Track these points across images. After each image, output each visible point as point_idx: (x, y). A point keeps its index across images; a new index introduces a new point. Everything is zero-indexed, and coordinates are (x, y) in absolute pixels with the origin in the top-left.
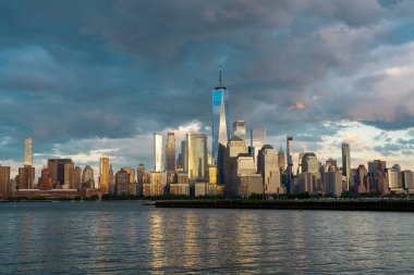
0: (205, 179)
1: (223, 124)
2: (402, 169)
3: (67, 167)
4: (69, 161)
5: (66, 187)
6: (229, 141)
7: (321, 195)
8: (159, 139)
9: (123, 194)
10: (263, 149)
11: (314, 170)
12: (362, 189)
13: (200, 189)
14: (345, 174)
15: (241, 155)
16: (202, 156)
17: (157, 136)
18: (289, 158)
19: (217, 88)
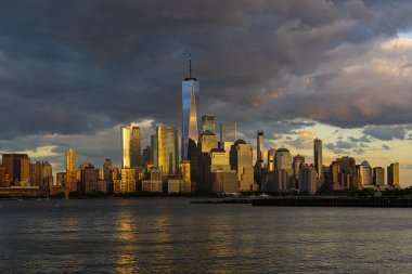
1: (193, 119)
2: (373, 167)
3: (23, 162)
4: (25, 156)
5: (25, 184)
6: (200, 136)
7: (295, 193)
10: (236, 144)
12: (336, 186)
13: (174, 186)
15: (213, 150)
16: (173, 151)
17: (124, 129)
18: (259, 154)
19: (186, 79)
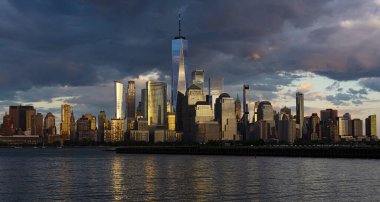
0: (164, 126)
1: (182, 73)
2: (352, 118)
3: (29, 114)
4: (31, 108)
5: (28, 134)
6: (188, 90)
7: (275, 142)
8: (119, 87)
9: (84, 140)
10: (221, 97)
11: (269, 119)
12: (314, 136)
13: (160, 136)
14: (298, 122)
15: (199, 103)
16: (161, 102)
17: (118, 85)
18: (246, 106)
19: (176, 38)
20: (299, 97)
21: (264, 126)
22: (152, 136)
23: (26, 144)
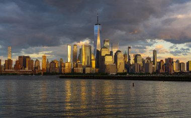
0: (90, 66)
1: (99, 41)
2: (180, 62)
3: (27, 60)
4: (28, 57)
5: (27, 69)
6: (101, 49)
7: (142, 74)
8: (69, 47)
9: (53, 72)
10: (117, 52)
11: (140, 62)
12: (161, 71)
13: (88, 70)
14: (154, 64)
15: (106, 55)
16: (89, 55)
18: (129, 56)
19: (96, 25)
20: (155, 52)
21: (137, 66)
22: (84, 70)
23: (26, 74)
